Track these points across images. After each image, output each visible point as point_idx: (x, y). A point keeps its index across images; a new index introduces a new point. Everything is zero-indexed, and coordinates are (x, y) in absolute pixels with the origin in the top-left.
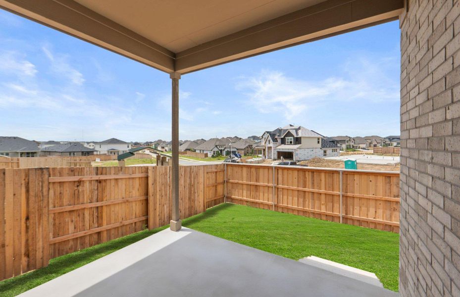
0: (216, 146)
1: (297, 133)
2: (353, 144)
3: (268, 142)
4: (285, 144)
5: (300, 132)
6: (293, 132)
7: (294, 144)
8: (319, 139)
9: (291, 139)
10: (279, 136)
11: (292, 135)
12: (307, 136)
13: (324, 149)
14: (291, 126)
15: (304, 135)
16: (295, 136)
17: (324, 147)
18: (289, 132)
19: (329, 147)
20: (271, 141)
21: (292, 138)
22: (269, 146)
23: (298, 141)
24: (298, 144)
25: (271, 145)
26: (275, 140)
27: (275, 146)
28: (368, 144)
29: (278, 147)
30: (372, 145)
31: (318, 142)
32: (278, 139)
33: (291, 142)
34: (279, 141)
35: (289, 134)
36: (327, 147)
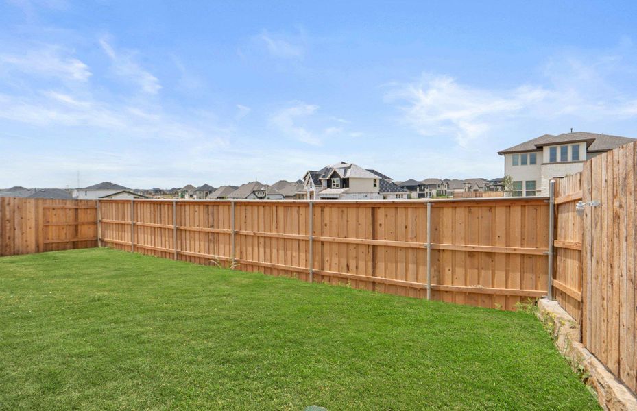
0: (254, 192)
1: (345, 173)
2: (446, 189)
3: (309, 185)
4: (331, 188)
5: (349, 171)
6: (341, 173)
7: (341, 188)
8: (375, 181)
9: (337, 181)
10: (324, 177)
11: (339, 176)
12: (358, 176)
13: (385, 194)
14: (343, 163)
15: (353, 176)
16: (342, 177)
17: (384, 191)
18: (335, 172)
19: (392, 191)
20: (313, 183)
21: (339, 179)
22: (311, 190)
23: (345, 183)
24: (346, 187)
25: (313, 189)
26: (318, 182)
27: (318, 191)
28: (467, 188)
29: (322, 192)
30: (472, 190)
31: (375, 185)
32: (322, 181)
33: (337, 185)
34: (324, 183)
35: (335, 174)
36: (388, 191)
